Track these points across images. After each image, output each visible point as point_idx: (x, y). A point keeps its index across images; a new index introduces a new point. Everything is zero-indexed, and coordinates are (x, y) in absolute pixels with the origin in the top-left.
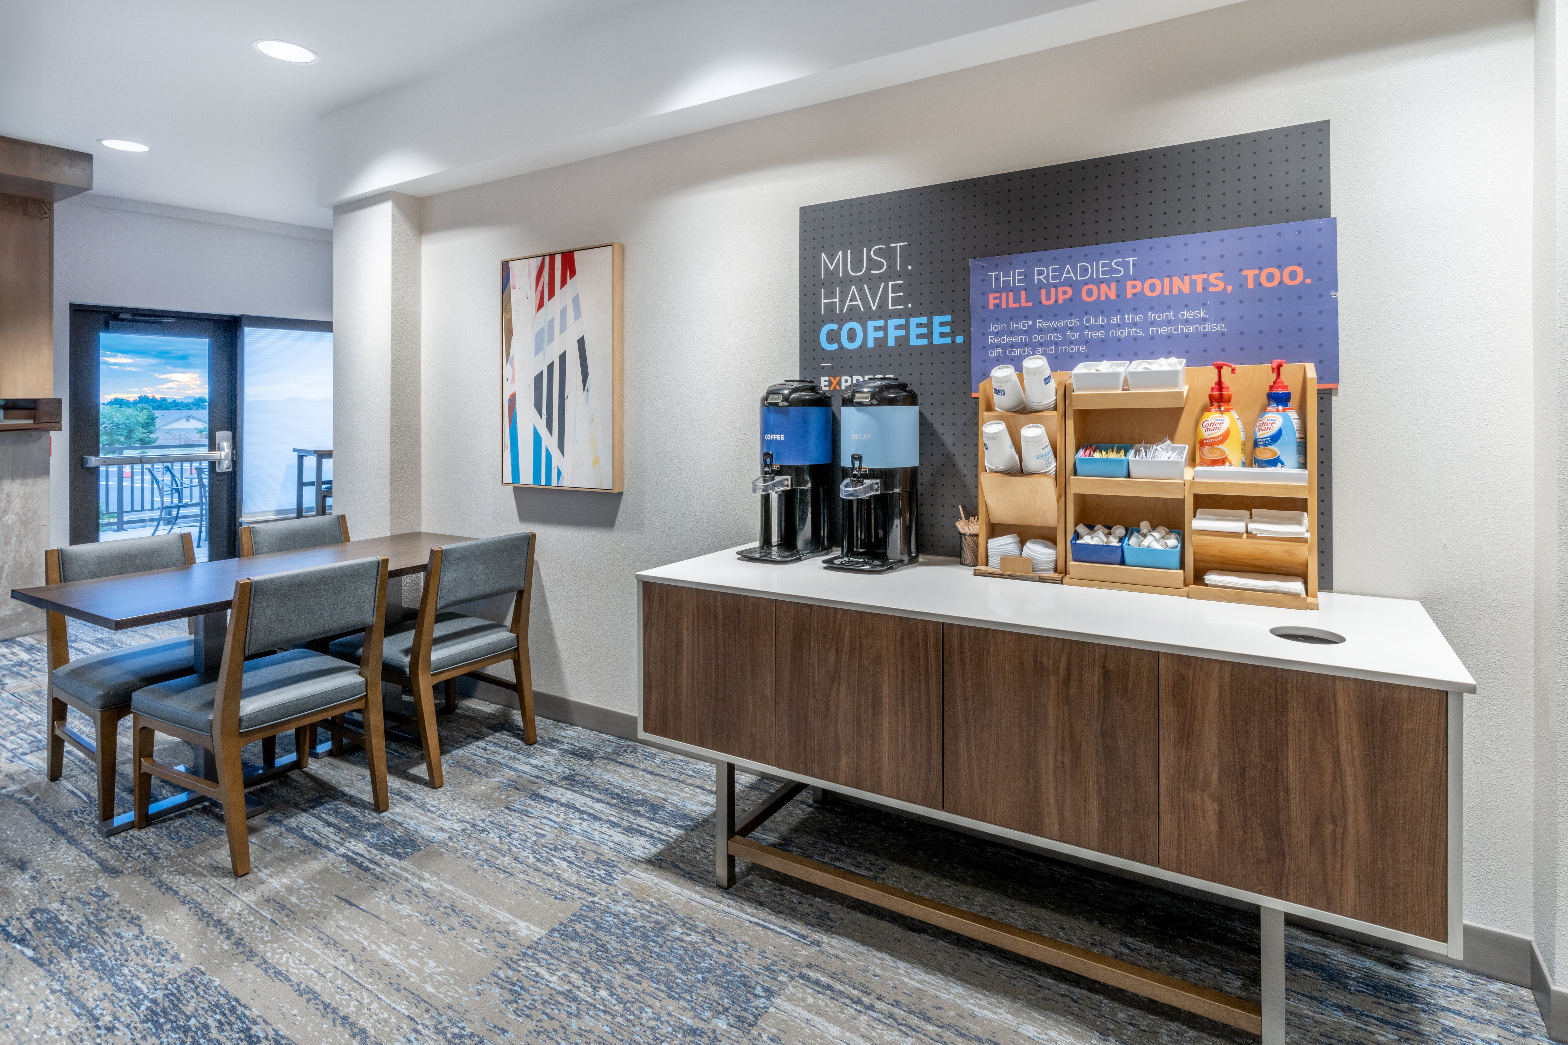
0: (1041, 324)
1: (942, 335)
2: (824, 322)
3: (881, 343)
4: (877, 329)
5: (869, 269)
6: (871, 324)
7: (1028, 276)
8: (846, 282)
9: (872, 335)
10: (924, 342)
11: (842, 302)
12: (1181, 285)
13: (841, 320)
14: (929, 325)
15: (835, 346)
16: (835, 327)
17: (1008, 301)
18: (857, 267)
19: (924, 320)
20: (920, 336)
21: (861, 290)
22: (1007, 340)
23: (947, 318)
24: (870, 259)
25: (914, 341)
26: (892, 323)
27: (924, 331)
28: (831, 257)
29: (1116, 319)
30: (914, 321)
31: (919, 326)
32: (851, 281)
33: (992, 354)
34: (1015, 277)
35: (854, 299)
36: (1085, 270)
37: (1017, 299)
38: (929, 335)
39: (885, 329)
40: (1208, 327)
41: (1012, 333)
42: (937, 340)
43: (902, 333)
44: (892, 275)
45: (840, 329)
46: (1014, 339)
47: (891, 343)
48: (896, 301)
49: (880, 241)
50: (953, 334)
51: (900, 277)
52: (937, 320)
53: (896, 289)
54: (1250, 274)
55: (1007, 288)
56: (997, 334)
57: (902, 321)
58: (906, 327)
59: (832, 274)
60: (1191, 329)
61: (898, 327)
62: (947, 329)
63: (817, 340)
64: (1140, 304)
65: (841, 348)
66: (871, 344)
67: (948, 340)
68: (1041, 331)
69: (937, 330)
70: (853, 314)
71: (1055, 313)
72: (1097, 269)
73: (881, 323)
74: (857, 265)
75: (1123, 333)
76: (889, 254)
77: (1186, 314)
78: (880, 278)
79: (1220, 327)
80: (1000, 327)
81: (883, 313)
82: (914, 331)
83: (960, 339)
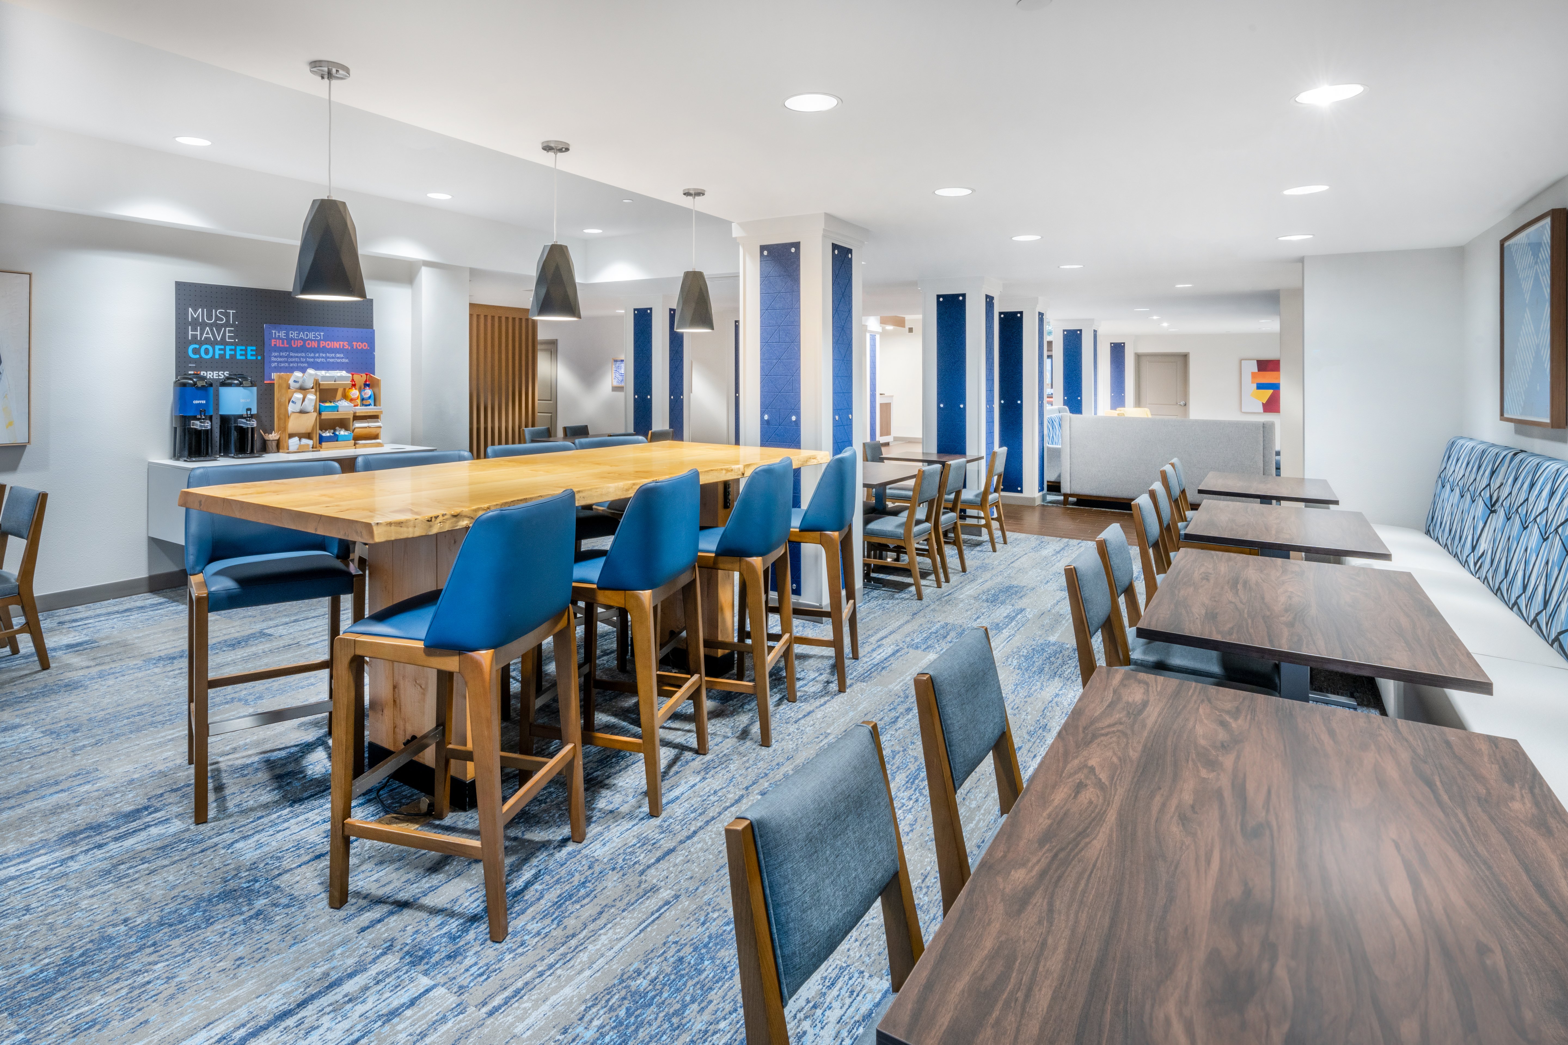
0: (292, 354)
1: (252, 355)
2: (191, 343)
3: (222, 356)
4: (220, 350)
5: (216, 320)
6: (217, 347)
7: (287, 335)
8: (203, 325)
9: (217, 352)
10: (243, 358)
11: (201, 334)
12: (336, 345)
13: (201, 343)
14: (246, 350)
15: (198, 356)
16: (197, 346)
17: (279, 344)
18: (210, 318)
19: (243, 348)
20: (241, 355)
21: (212, 330)
22: (279, 359)
23: (254, 348)
24: (216, 315)
25: (239, 357)
26: (228, 348)
27: (243, 353)
28: (195, 311)
29: (317, 355)
30: (239, 348)
31: (241, 350)
32: (207, 325)
33: (273, 365)
34: (282, 334)
35: (208, 333)
36: (307, 335)
37: (283, 343)
38: (246, 355)
39: (224, 350)
40: (344, 360)
41: (281, 357)
42: (249, 357)
43: (233, 353)
44: (227, 324)
45: (200, 348)
46: (282, 359)
47: (228, 357)
48: (230, 337)
49: (222, 308)
50: (256, 355)
51: (232, 326)
52: (249, 348)
53: (230, 332)
54: (355, 343)
55: (279, 338)
56: (275, 357)
57: (233, 347)
58: (235, 350)
59: (195, 320)
60: (339, 361)
61: (231, 350)
62: (254, 353)
63: (186, 352)
64: (325, 350)
65: (201, 357)
66: (217, 357)
67: (254, 358)
68: (292, 357)
69: (249, 353)
70: (207, 341)
71: (297, 350)
72: (311, 335)
73: (222, 347)
74: (210, 317)
75: (319, 360)
76: (227, 315)
77: (338, 355)
78: (222, 325)
79: (347, 361)
80: (276, 354)
81: (223, 342)
82: (239, 353)
83: (259, 358)
